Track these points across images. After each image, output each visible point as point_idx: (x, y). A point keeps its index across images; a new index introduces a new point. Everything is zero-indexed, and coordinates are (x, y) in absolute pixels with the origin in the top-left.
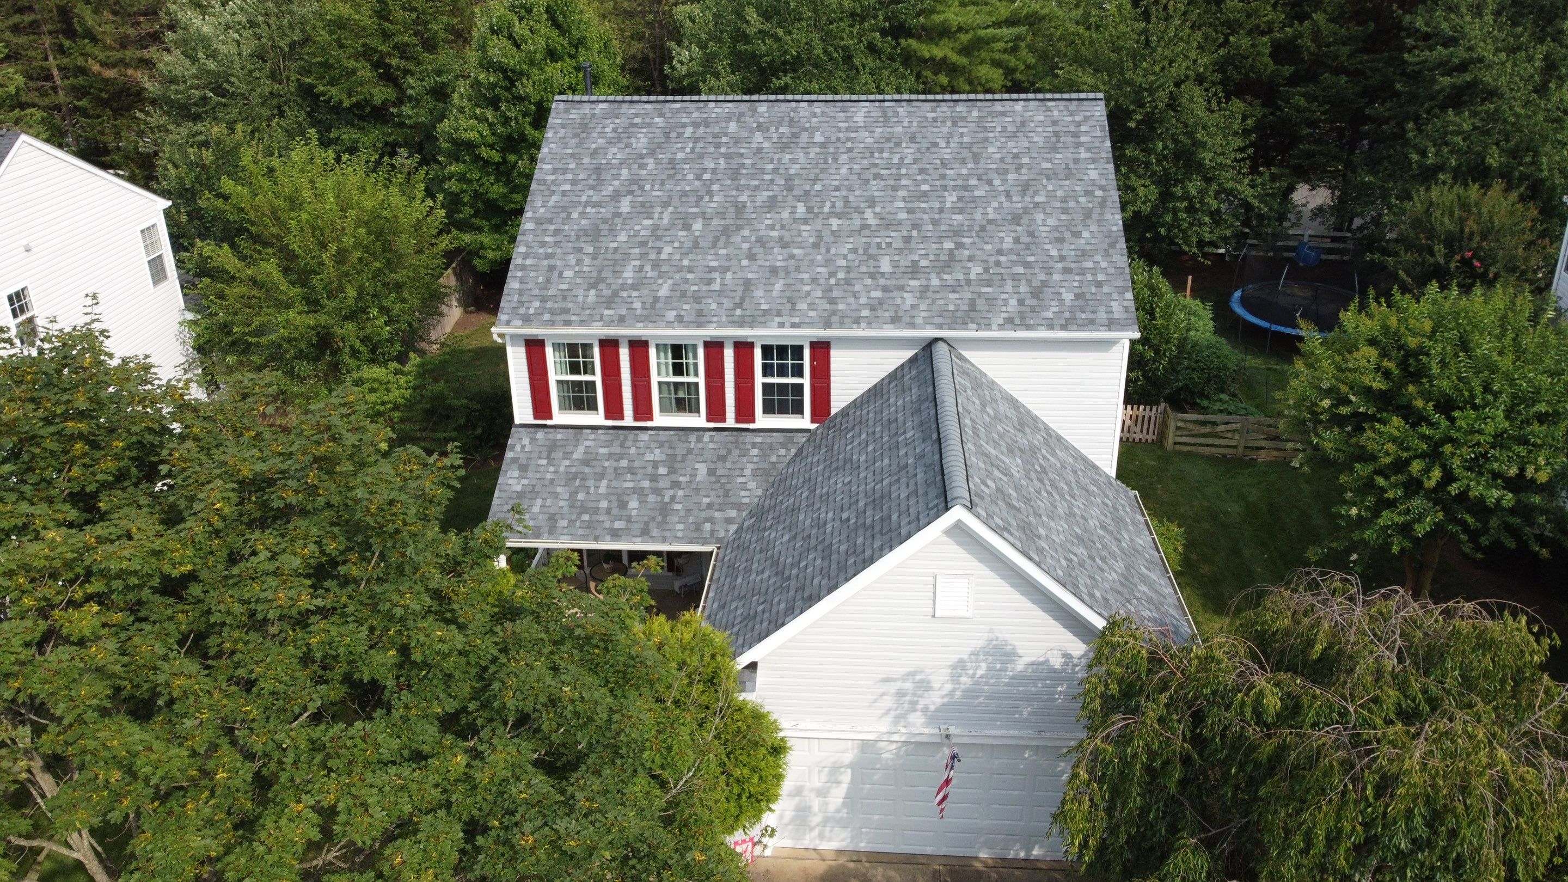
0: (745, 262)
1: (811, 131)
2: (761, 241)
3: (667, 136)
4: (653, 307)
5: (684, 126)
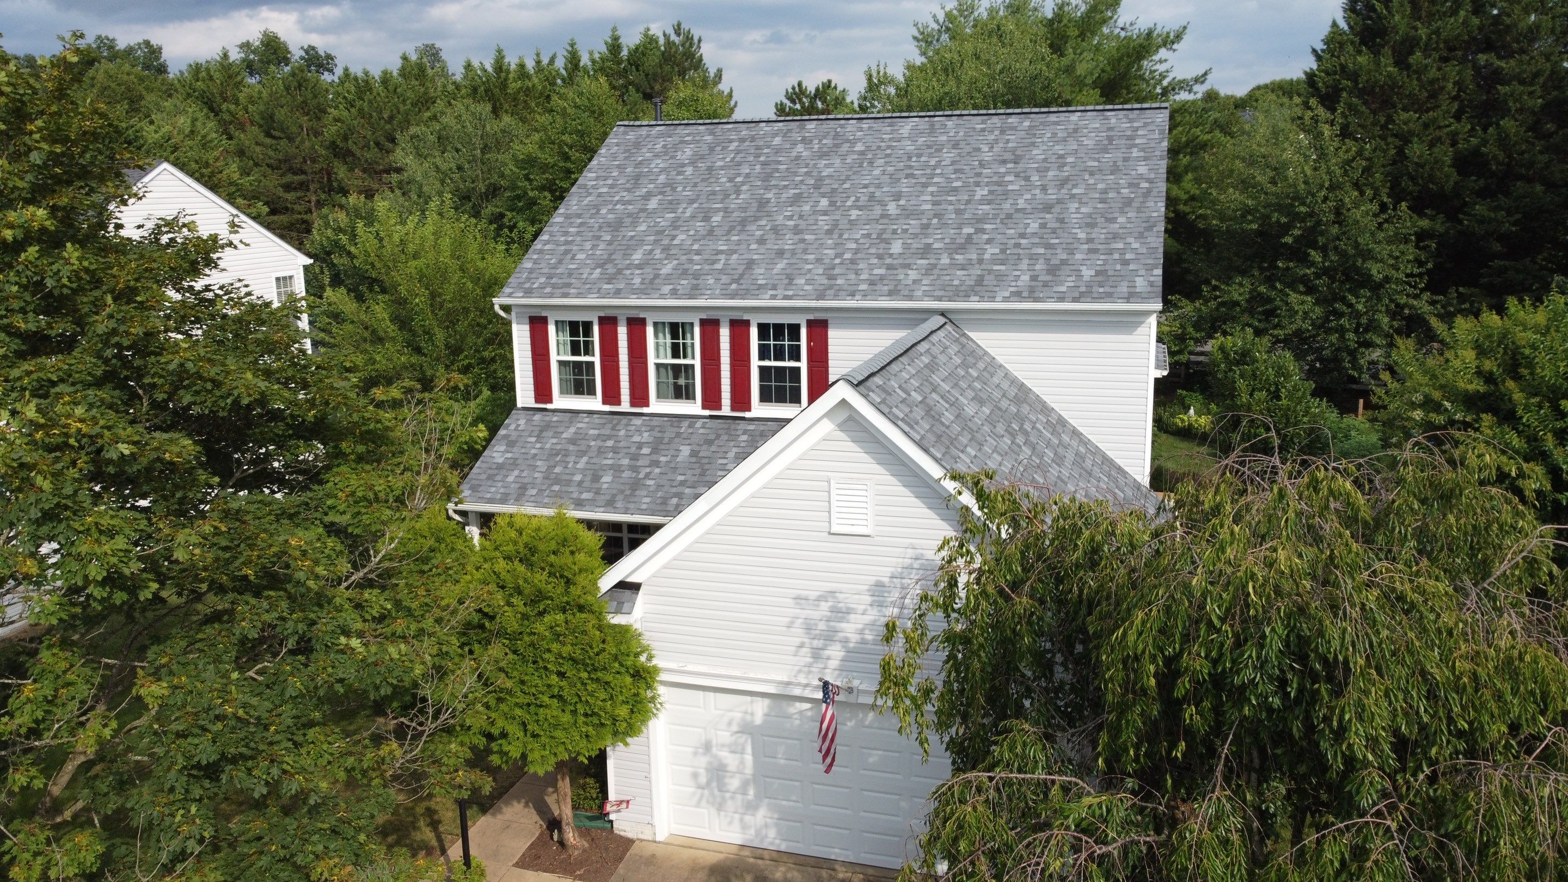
0: (753, 246)
2: (775, 229)
4: (652, 282)
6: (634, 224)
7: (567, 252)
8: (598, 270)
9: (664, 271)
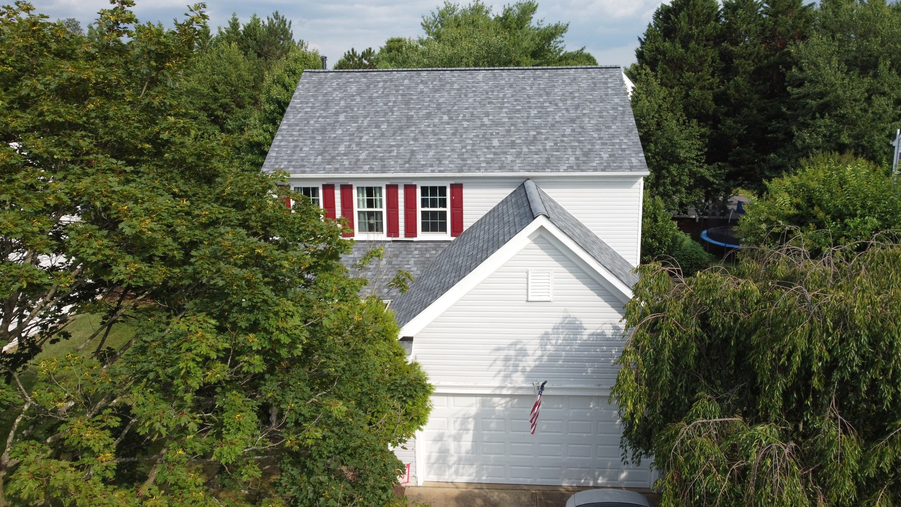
0: (412, 142)
1: (452, 84)
3: (368, 87)
4: (356, 163)
5: (378, 82)
6: (334, 130)
7: (296, 147)
8: (320, 157)
9: (361, 157)
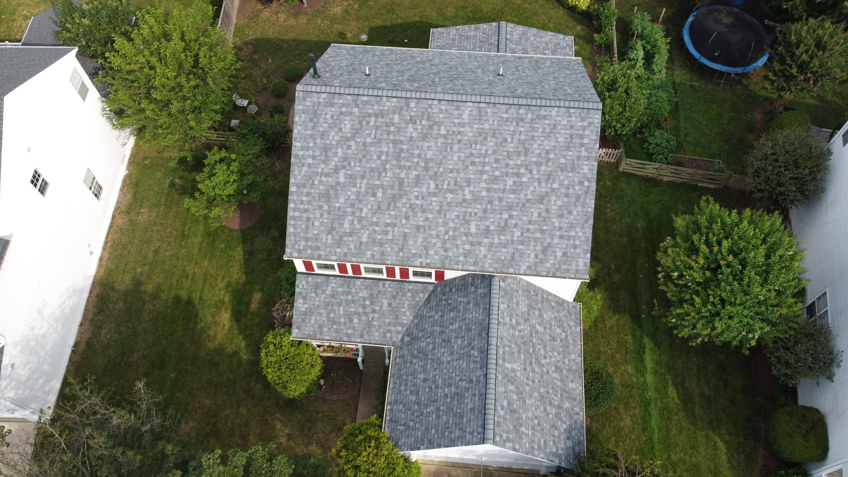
0: (404, 221)
2: (412, 207)
3: (361, 123)
4: (360, 248)
